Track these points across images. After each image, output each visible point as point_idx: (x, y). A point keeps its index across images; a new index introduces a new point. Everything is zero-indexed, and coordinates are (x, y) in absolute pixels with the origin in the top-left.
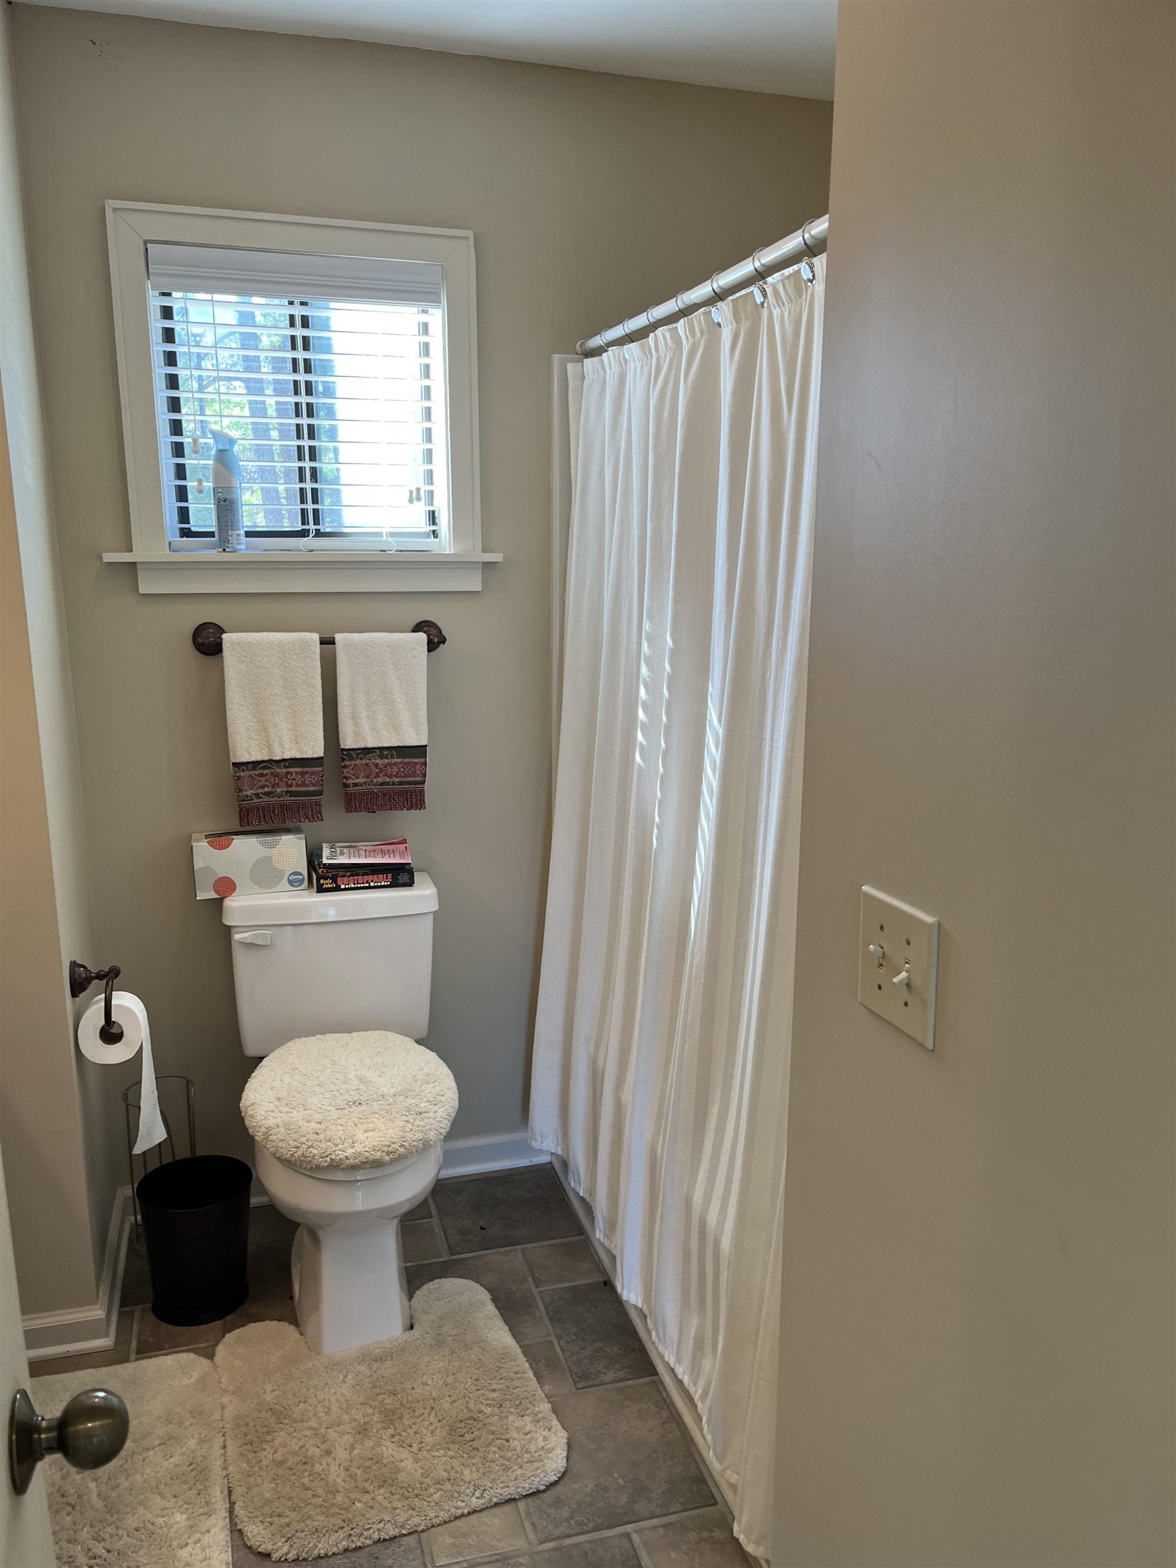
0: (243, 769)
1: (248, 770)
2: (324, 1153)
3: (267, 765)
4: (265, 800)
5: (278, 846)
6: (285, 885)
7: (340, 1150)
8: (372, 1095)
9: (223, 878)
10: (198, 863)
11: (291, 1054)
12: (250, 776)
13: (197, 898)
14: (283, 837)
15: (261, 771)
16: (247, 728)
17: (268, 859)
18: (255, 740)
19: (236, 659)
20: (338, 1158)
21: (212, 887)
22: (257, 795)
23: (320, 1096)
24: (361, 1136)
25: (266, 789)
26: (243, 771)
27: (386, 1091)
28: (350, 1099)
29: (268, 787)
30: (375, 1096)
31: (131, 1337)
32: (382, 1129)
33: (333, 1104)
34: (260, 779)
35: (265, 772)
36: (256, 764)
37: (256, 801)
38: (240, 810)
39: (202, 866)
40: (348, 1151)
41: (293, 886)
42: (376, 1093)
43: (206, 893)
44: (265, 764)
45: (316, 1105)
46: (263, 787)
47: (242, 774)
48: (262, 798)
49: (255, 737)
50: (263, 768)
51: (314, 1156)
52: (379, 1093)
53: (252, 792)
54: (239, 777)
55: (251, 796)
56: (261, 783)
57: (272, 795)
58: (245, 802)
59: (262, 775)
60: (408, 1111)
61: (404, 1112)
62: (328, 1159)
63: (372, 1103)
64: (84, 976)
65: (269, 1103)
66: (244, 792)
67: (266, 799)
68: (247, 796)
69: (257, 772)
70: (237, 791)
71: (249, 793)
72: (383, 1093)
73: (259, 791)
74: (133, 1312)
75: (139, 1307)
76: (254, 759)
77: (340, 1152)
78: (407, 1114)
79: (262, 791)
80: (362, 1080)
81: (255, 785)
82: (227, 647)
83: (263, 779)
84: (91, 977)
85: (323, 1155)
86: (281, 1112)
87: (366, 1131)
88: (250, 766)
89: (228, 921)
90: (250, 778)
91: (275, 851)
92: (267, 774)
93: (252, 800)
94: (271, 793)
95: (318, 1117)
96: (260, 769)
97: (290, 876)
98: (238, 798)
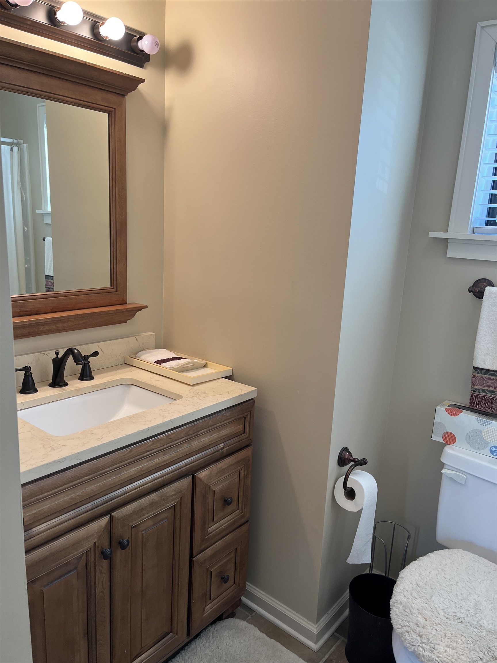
0: (478, 372)
1: (481, 373)
2: (413, 642)
3: (494, 374)
4: (487, 395)
5: (489, 426)
6: (487, 451)
7: (422, 648)
8: (474, 621)
9: (449, 432)
10: (437, 419)
11: (450, 558)
12: (482, 377)
13: (432, 439)
14: (493, 422)
15: (490, 376)
16: (487, 347)
17: (480, 432)
18: (491, 356)
19: (490, 303)
20: (418, 652)
21: (442, 436)
22: (484, 391)
23: (442, 599)
24: (441, 648)
25: (491, 388)
26: (478, 373)
27: (486, 624)
28: (458, 614)
29: (492, 388)
30: (475, 623)
31: (327, 653)
32: (459, 652)
33: (446, 610)
34: (488, 381)
35: (492, 377)
36: (487, 371)
37: (482, 394)
38: (471, 396)
39: (439, 421)
40: (426, 652)
41: (493, 454)
42: (478, 622)
43: (438, 438)
44: (493, 373)
45: (435, 604)
46: (489, 386)
47: (477, 375)
48: (487, 393)
49: (491, 354)
50: (492, 375)
51: (406, 639)
52: (480, 622)
53: (481, 387)
54: (474, 376)
55: (479, 390)
56: (488, 384)
57: (493, 393)
58: (474, 392)
59: (490, 379)
60: (488, 651)
61: (484, 650)
62: (413, 648)
63: (469, 627)
64: (347, 457)
65: (411, 583)
66: (475, 386)
67: (489, 394)
68: (476, 389)
69: (487, 376)
70: (472, 384)
71: (479, 387)
72: (482, 625)
73: (486, 388)
74: (339, 639)
75: (343, 638)
76: (487, 368)
77: (421, 649)
78: (486, 653)
79: (488, 389)
80: (477, 607)
81: (484, 384)
82: (486, 295)
83: (490, 382)
84: (350, 459)
85: (412, 643)
86: (411, 595)
87: (448, 646)
88: (483, 371)
89: (443, 460)
90: (482, 378)
91: (485, 429)
92: (494, 379)
93: (479, 392)
94: (493, 392)
95: (428, 614)
96: (489, 375)
97: (492, 447)
98: (471, 389)
